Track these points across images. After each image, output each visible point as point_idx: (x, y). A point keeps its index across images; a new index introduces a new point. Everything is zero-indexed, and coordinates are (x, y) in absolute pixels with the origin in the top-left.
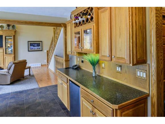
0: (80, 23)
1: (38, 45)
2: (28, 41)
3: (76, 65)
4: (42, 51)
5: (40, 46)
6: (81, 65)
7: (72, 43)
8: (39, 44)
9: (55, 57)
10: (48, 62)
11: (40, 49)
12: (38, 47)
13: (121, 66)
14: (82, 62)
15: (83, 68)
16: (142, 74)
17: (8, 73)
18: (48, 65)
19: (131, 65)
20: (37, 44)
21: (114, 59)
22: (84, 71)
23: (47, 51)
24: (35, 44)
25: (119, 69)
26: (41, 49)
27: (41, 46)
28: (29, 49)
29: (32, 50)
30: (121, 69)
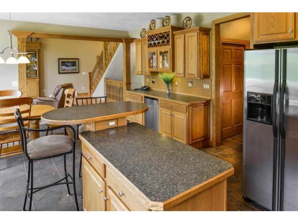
0: (155, 43)
1: (74, 64)
2: (59, 59)
3: (145, 87)
4: (78, 73)
5: (75, 65)
6: (151, 85)
7: (143, 65)
8: (75, 62)
9: (105, 81)
10: (90, 89)
11: (75, 70)
12: (72, 68)
13: (192, 82)
14: (153, 82)
15: (153, 89)
16: (206, 86)
17: (55, 99)
18: (90, 93)
19: (199, 78)
20: (72, 62)
21: (187, 76)
22: (155, 91)
23: (90, 73)
24: (69, 62)
25: (190, 85)
26: (77, 71)
27: (77, 65)
28: (60, 70)
29: (64, 72)
30: (192, 85)
